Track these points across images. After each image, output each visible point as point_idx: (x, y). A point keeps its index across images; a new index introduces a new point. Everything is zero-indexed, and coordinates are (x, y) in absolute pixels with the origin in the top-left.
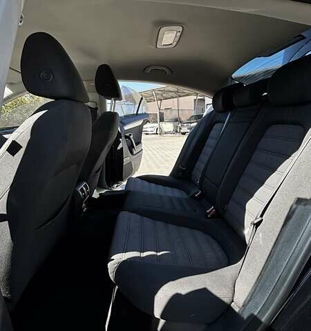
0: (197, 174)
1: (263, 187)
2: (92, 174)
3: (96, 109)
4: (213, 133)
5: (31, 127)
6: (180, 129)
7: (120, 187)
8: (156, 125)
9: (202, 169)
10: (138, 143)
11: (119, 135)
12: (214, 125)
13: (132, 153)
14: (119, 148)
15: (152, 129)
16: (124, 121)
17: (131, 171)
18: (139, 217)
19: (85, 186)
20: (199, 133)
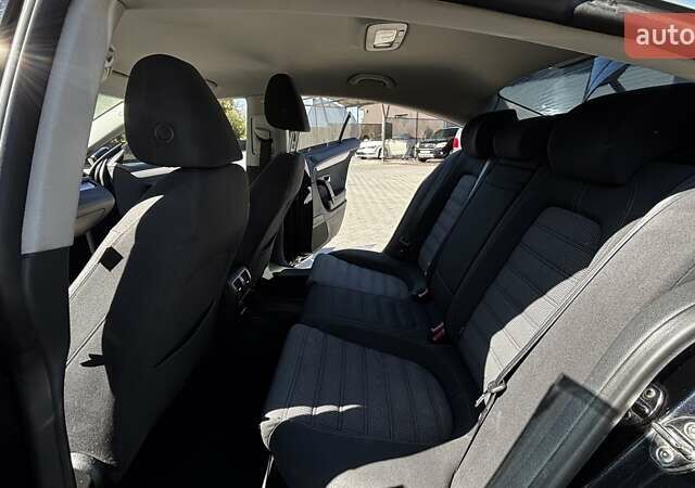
0: (427, 257)
1: (520, 316)
2: (258, 252)
3: (271, 140)
4: (458, 192)
5: (135, 226)
6: (418, 151)
7: (305, 263)
8: (379, 144)
9: (441, 240)
10: (340, 190)
11: (307, 181)
12: (461, 176)
13: (327, 207)
14: (306, 202)
15: (372, 151)
16: (317, 157)
17: (325, 237)
18: (321, 334)
19: (244, 275)
20: (433, 192)
